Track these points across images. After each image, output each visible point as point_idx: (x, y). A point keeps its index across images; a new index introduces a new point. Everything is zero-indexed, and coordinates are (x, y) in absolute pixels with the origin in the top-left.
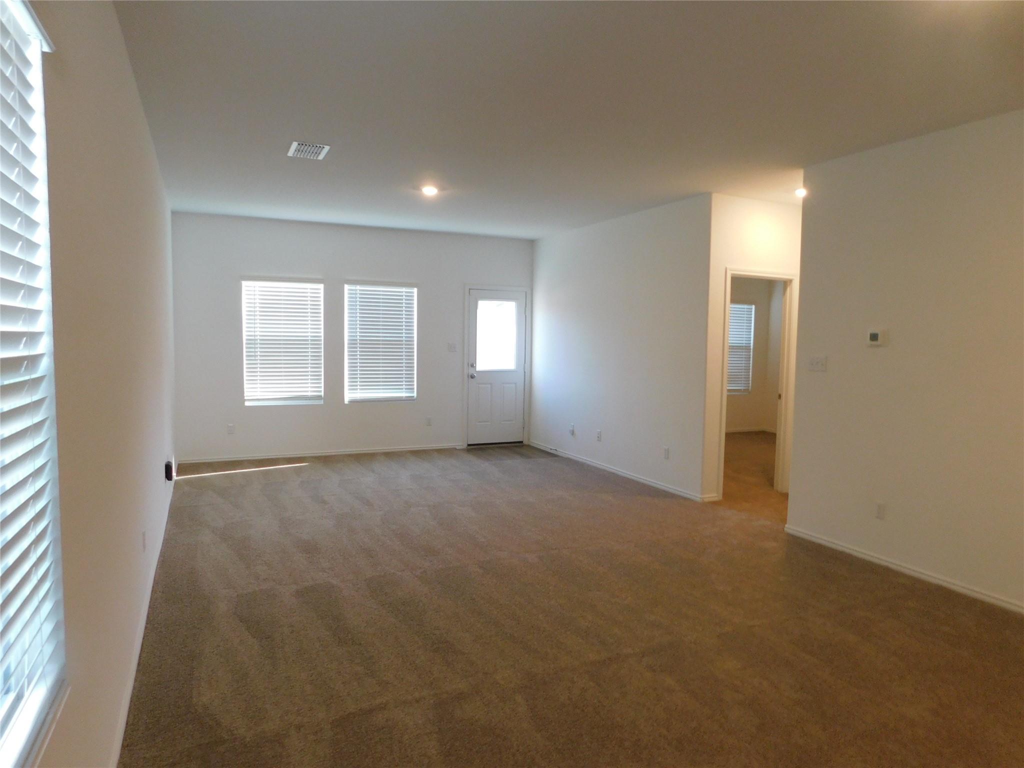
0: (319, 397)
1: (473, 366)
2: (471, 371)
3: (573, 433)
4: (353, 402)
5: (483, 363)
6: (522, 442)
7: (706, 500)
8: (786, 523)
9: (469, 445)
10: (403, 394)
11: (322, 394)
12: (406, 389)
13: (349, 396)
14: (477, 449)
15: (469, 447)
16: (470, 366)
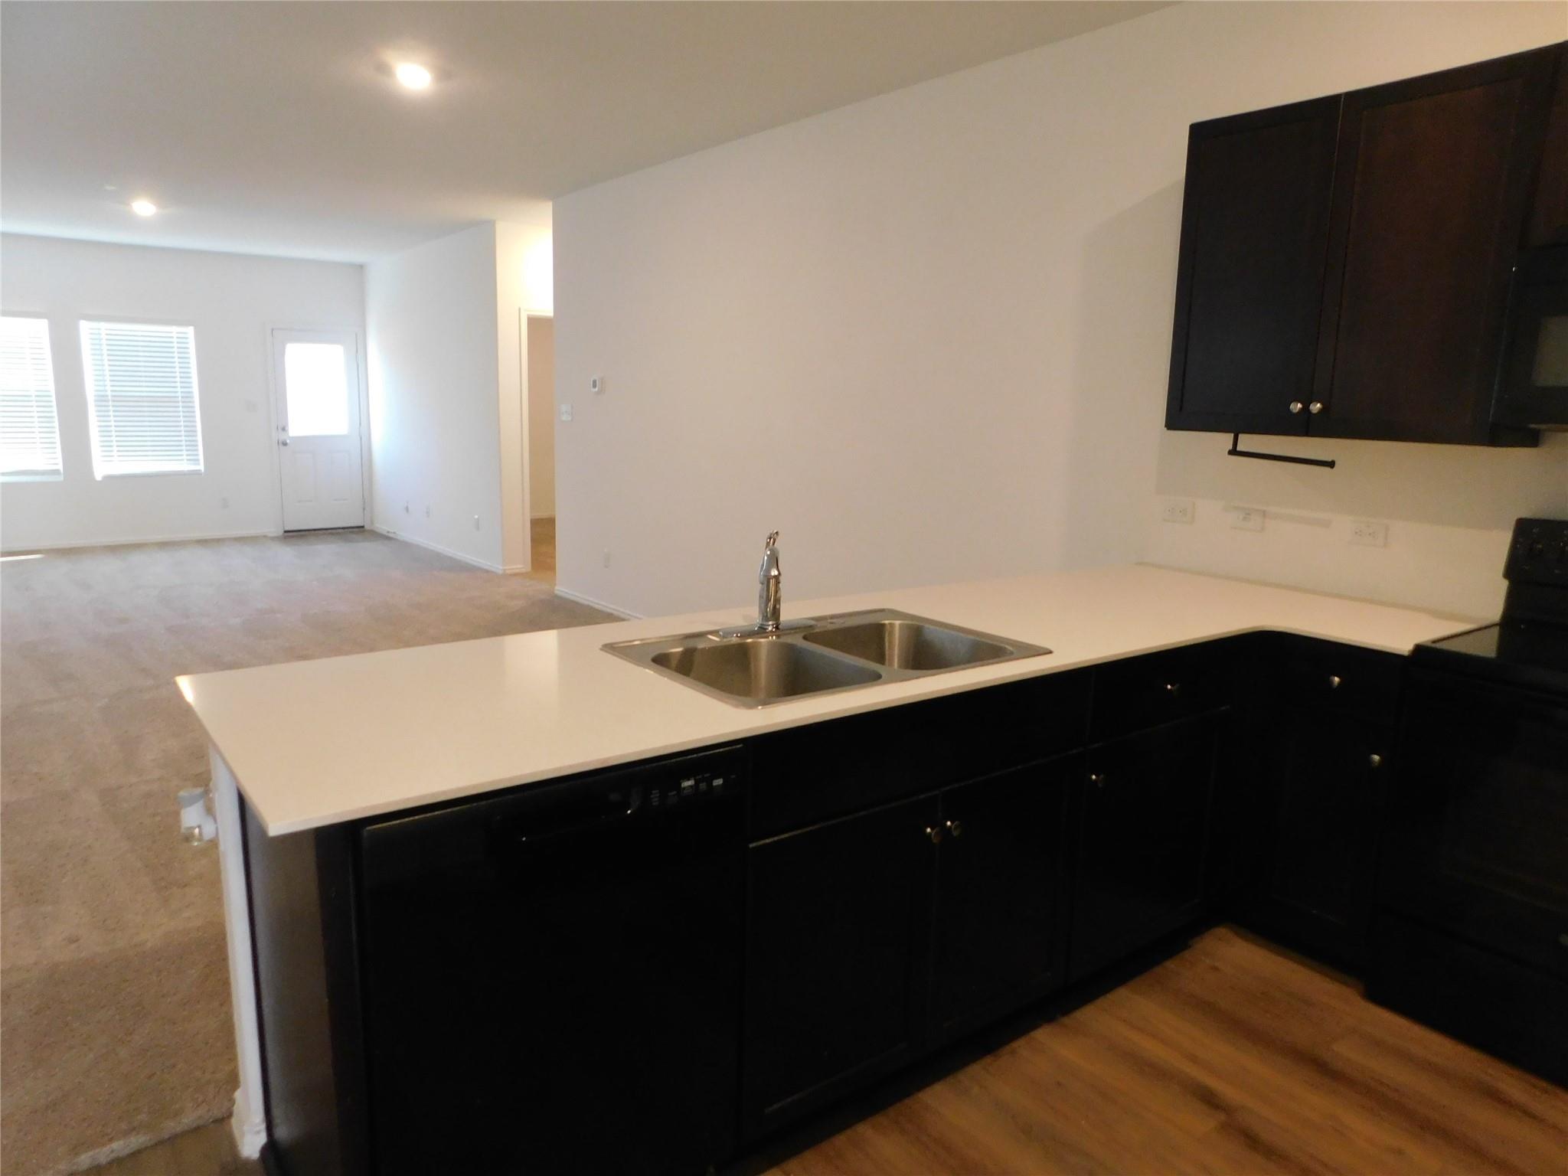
0: (56, 472)
1: (284, 429)
2: (282, 437)
3: (407, 509)
4: (109, 478)
5: (299, 426)
6: (363, 527)
7: (508, 572)
8: (555, 585)
9: (285, 532)
10: (184, 466)
11: (60, 467)
12: (187, 460)
13: (102, 468)
14: (294, 535)
15: (286, 534)
16: (280, 430)
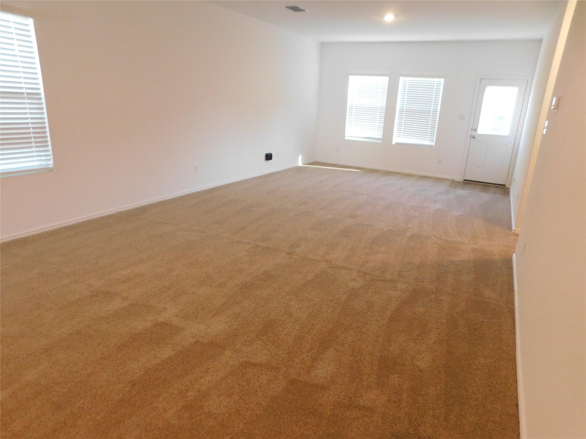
0: (379, 139)
1: (475, 130)
2: (474, 133)
4: (397, 144)
5: (483, 129)
6: (505, 185)
9: (465, 180)
10: (427, 143)
11: (381, 137)
12: (429, 140)
13: (396, 139)
14: (468, 183)
16: (473, 130)
